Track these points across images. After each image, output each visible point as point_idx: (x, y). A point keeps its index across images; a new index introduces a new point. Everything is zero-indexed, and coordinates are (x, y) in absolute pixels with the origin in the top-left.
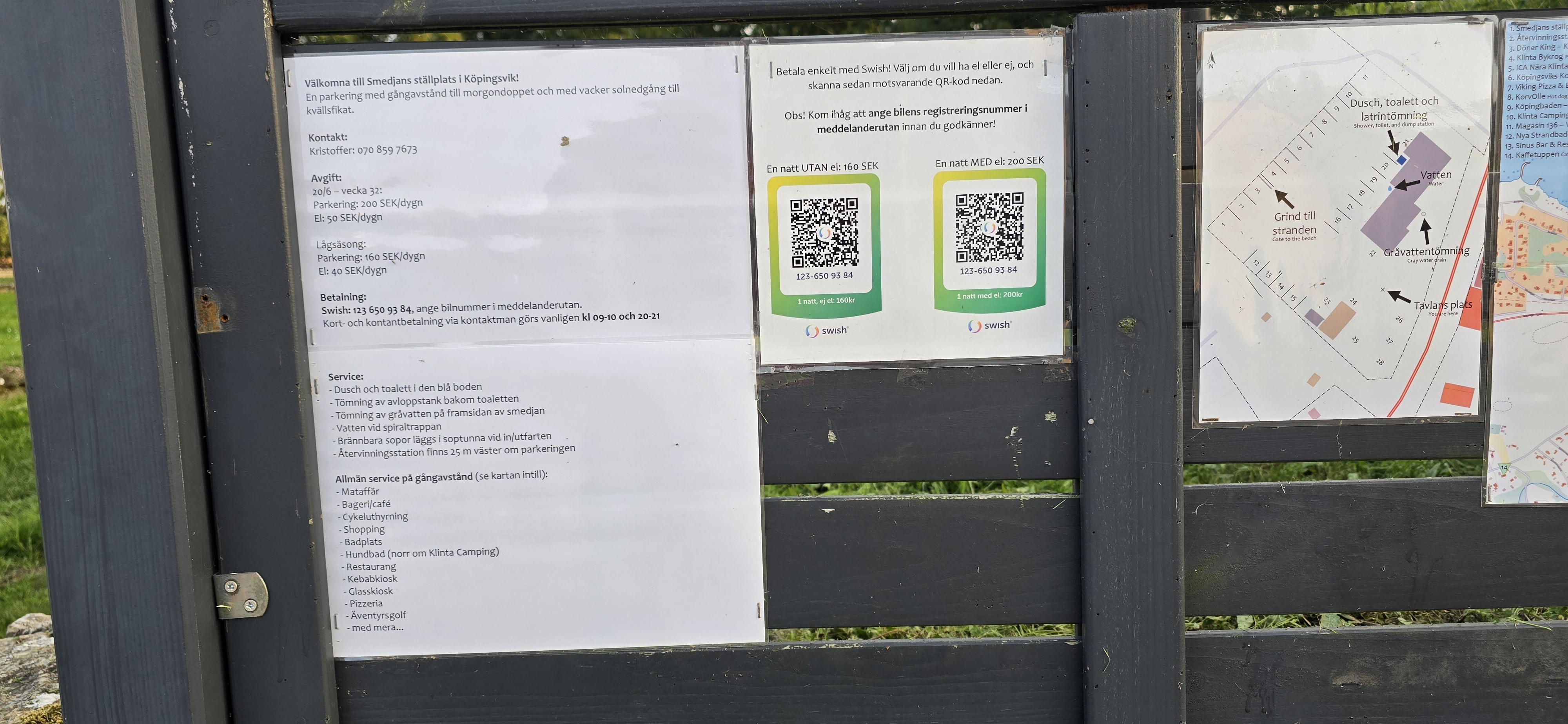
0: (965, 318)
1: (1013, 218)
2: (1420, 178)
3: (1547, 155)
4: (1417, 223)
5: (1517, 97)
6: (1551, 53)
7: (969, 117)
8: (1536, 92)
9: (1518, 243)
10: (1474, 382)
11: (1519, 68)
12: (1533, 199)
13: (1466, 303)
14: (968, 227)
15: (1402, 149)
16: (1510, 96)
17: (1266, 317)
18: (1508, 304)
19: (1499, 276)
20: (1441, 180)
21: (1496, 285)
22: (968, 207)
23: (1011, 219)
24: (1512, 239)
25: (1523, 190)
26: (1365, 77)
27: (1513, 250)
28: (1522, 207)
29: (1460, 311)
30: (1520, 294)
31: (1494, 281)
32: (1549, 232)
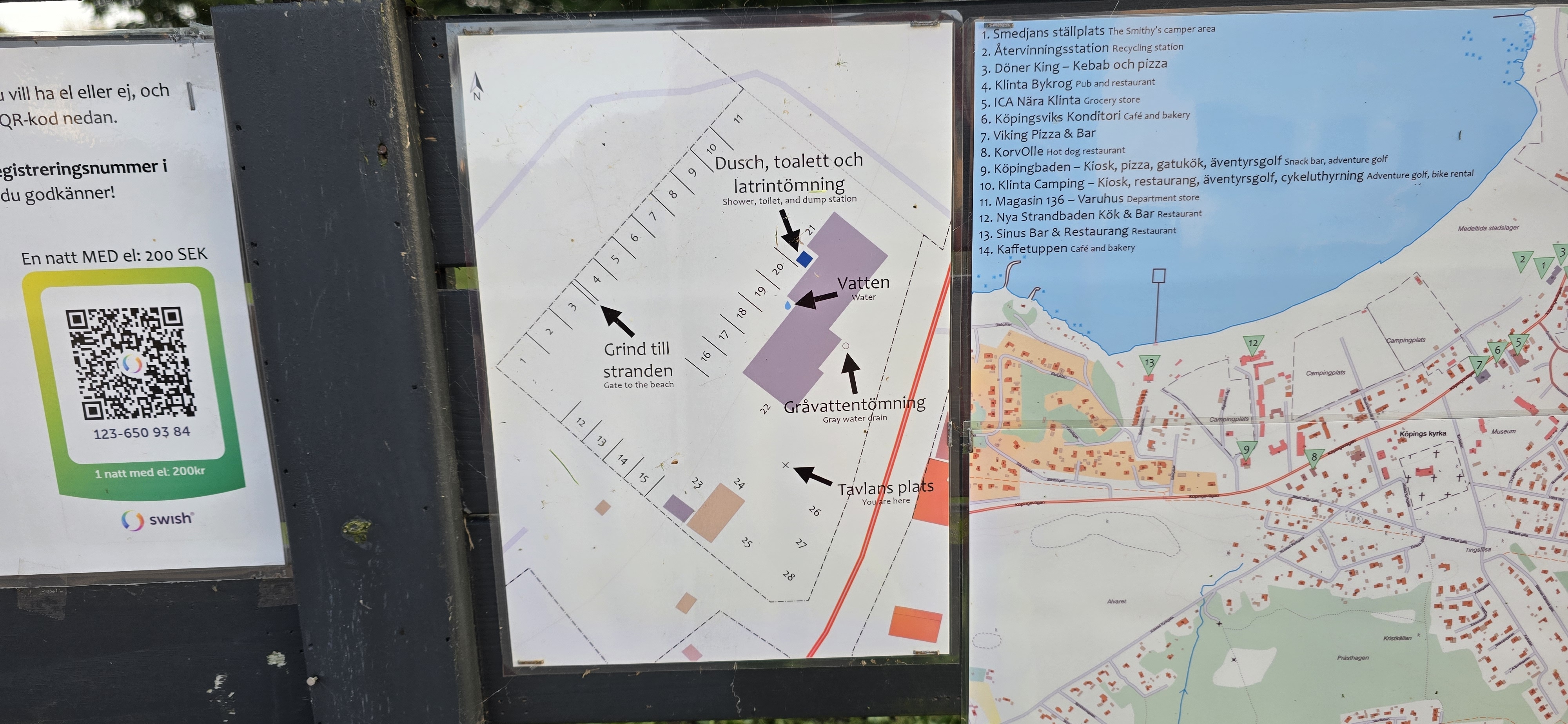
0: (116, 507)
1: (169, 350)
2: (837, 288)
3: (1048, 250)
4: (836, 360)
5: (996, 152)
6: (1052, 77)
7: (65, 181)
8: (1028, 144)
9: (1005, 390)
10: (942, 605)
11: (997, 102)
12: (1025, 322)
13: (923, 484)
14: (93, 363)
15: (804, 240)
16: (984, 151)
17: (603, 508)
18: (991, 486)
19: (976, 442)
20: (871, 292)
21: (971, 455)
22: (90, 329)
23: (166, 351)
24: (995, 384)
25: (1009, 306)
26: (739, 119)
27: (997, 402)
28: (1009, 334)
29: (914, 496)
30: (1010, 470)
31: (969, 449)
32: (1053, 374)
